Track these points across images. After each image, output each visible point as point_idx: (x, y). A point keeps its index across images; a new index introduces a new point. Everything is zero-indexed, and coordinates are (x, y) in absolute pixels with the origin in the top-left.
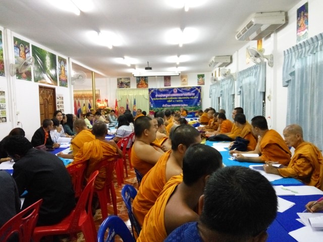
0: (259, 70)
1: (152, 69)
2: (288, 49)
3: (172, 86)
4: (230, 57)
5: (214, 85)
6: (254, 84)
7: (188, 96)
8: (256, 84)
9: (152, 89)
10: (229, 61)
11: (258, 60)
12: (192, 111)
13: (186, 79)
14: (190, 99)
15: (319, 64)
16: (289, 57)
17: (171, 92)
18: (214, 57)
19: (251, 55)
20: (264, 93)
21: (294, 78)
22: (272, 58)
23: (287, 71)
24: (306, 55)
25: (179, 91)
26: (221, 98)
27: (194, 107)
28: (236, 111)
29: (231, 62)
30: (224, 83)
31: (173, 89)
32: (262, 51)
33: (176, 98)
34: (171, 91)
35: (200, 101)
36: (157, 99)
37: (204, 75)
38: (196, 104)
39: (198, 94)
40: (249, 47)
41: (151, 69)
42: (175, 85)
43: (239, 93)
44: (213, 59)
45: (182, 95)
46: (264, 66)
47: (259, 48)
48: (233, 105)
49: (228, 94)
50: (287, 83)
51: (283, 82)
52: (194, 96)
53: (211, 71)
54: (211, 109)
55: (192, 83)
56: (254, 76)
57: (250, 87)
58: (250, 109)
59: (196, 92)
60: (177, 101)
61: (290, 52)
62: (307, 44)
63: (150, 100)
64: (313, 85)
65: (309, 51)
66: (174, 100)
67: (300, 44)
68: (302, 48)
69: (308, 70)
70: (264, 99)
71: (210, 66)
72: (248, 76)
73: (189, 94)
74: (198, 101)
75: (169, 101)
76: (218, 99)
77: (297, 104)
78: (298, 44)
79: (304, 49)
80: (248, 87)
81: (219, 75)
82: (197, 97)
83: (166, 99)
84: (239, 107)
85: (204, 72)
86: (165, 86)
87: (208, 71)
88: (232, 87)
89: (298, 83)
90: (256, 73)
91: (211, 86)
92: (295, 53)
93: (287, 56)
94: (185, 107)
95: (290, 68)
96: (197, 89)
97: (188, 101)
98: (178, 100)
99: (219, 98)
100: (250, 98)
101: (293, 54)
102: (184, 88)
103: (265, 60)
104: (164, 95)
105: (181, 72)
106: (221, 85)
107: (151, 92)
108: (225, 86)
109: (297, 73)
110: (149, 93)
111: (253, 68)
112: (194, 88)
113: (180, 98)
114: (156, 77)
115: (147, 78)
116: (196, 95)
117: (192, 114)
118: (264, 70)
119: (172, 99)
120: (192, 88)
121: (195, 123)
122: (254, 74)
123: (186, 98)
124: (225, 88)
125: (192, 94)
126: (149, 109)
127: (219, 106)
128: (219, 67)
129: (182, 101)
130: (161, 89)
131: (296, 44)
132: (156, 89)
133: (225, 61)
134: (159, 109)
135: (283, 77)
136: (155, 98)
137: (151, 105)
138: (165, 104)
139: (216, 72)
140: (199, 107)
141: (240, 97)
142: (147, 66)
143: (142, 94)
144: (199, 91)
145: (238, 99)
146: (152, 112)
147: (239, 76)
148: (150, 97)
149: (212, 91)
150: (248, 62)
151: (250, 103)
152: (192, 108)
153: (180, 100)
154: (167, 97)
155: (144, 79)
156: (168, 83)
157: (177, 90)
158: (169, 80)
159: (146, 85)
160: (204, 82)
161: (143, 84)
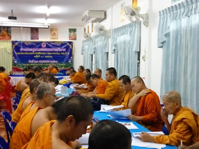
0: (134, 29)
1: (17, 19)
2: (164, 9)
3: (40, 40)
4: (104, 12)
5: (86, 41)
6: (129, 42)
7: (58, 52)
8: (131, 43)
9: (16, 42)
10: (103, 17)
11: (134, 19)
12: (63, 68)
13: (56, 33)
14: (61, 55)
15: (193, 27)
16: (164, 17)
18: (88, 11)
19: (127, 13)
20: (139, 53)
21: (169, 39)
22: (147, 18)
23: (162, 32)
24: (181, 17)
25: (49, 45)
26: (94, 55)
27: (65, 64)
29: (105, 18)
30: (98, 39)
31: (41, 42)
32: (138, 9)
33: (44, 53)
34: (39, 45)
35: (71, 58)
36: (22, 53)
37: (76, 29)
38: (68, 61)
39: (69, 50)
40: (124, 3)
41: (15, 18)
42: (43, 38)
43: (113, 52)
44: (86, 13)
45: (51, 50)
46: (139, 25)
47: (134, 6)
48: (107, 64)
49: (102, 52)
50: (162, 44)
51: (158, 43)
52: (64, 52)
53: (83, 26)
55: (63, 37)
56: (128, 35)
57: (125, 46)
58: (125, 68)
59: (67, 48)
60: (46, 57)
61: (165, 13)
62: (182, 6)
63: (14, 55)
64: (187, 47)
65: (184, 13)
67: (175, 6)
68: (177, 10)
69: (182, 32)
70: (139, 59)
71: (83, 20)
72: (123, 34)
73: (59, 49)
74: (70, 57)
75: (37, 56)
76: (90, 56)
78: (173, 5)
79: (179, 11)
80: (123, 45)
81: (92, 31)
82: (68, 54)
83: (32, 54)
86: (32, 39)
87: (81, 26)
88: (106, 44)
89: (173, 45)
91: (83, 42)
92: (170, 14)
93: (162, 16)
94: (55, 63)
95: (165, 29)
96: (68, 44)
97: (59, 58)
98: (47, 55)
99: (92, 55)
100: (125, 57)
101: (169, 14)
102: (54, 42)
103: (141, 19)
104: (31, 50)
105: (51, 24)
106: (95, 41)
107: (14, 45)
108: (99, 43)
109: (171, 35)
110: (12, 47)
111: (128, 26)
112: (65, 43)
113: (49, 53)
114: (21, 28)
115: (9, 29)
116: (67, 51)
117: (62, 71)
118: (139, 29)
119: (40, 54)
120: (63, 43)
121: (67, 83)
122: (129, 32)
123: (56, 54)
124: (99, 45)
125: (62, 49)
126: (13, 65)
127: (92, 64)
128: (92, 22)
129: (52, 57)
130: (27, 42)
131: (171, 5)
132: (21, 42)
133: (99, 17)
134: (24, 65)
135: (158, 38)
136: (20, 52)
137: (14, 60)
138: (31, 60)
139: (88, 27)
140: (70, 64)
141: (115, 56)
142: (11, 15)
143: (3, 47)
144: (71, 47)
145: (112, 57)
146: (15, 69)
147: (114, 33)
148: (13, 51)
149: (84, 47)
150: (123, 19)
151: (125, 63)
152: (62, 65)
153: (49, 55)
154: (33, 51)
155: (6, 30)
156: (36, 36)
157: (45, 44)
158: (36, 33)
159: (8, 37)
160: (76, 37)
161: (5, 36)
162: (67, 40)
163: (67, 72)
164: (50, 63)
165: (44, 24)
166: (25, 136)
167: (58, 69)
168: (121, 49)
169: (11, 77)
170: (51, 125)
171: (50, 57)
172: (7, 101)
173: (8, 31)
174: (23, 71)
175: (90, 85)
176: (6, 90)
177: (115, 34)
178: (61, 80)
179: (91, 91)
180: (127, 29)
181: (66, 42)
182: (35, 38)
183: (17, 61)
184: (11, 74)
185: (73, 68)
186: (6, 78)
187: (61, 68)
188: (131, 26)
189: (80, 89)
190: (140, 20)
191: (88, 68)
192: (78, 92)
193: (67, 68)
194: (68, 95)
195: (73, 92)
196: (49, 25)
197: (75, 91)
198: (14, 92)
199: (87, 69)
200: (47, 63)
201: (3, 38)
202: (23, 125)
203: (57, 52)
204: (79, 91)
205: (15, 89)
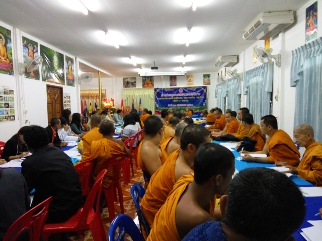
0: (266, 70)
1: (158, 68)
2: (297, 48)
4: (236, 57)
5: (220, 85)
6: (261, 83)
7: (194, 96)
8: (263, 84)
9: (158, 89)
10: (236, 61)
11: (266, 60)
12: (198, 111)
13: (192, 79)
14: (196, 99)
16: (297, 56)
17: (177, 91)
18: (220, 57)
19: (258, 55)
20: (271, 94)
21: (303, 77)
22: (280, 58)
23: (295, 71)
24: (315, 55)
25: (185, 90)
26: (227, 98)
28: (241, 111)
29: (238, 62)
30: (230, 83)
31: (179, 88)
32: (270, 50)
33: (181, 98)
34: (176, 90)
35: (206, 101)
36: (163, 99)
38: (202, 104)
39: (203, 94)
40: (256, 46)
41: (157, 68)
42: (181, 85)
43: (245, 93)
44: (219, 59)
45: (187, 95)
46: (272, 66)
47: (266, 48)
48: (240, 105)
49: (235, 94)
50: (295, 84)
51: (291, 82)
52: (199, 96)
53: (217, 71)
54: (217, 109)
55: (198, 83)
56: (261, 76)
57: (257, 87)
58: (257, 109)
59: (202, 92)
60: (183, 101)
61: (298, 52)
62: (316, 43)
63: (156, 100)
65: (318, 50)
66: (180, 100)
67: (309, 44)
68: (310, 47)
69: (317, 70)
70: (271, 99)
71: (216, 65)
72: (255, 76)
73: (194, 94)
74: (204, 101)
75: (175, 101)
76: (223, 99)
77: (306, 103)
78: (307, 43)
79: (313, 49)
80: (255, 87)
81: (225, 75)
82: (203, 97)
83: (171, 98)
84: (245, 107)
85: (209, 72)
86: (171, 85)
87: (214, 71)
88: (239, 86)
89: (307, 82)
90: (263, 73)
91: (217, 86)
92: (304, 53)
93: (295, 56)
94: (191, 107)
95: (298, 68)
96: (203, 88)
97: (193, 101)
99: (225, 98)
100: (257, 98)
101: (302, 53)
102: (190, 88)
103: (273, 60)
104: (170, 95)
105: (187, 71)
106: (228, 85)
107: (156, 92)
108: (231, 86)
109: (305, 73)
111: (261, 68)
113: (186, 98)
114: (162, 77)
116: (201, 95)
117: (197, 114)
118: (271, 70)
119: (177, 99)
120: (198, 88)
122: (261, 74)
123: (192, 98)
124: (232, 88)
125: (197, 94)
126: (155, 109)
127: (225, 106)
128: (225, 67)
129: (188, 101)
130: (167, 89)
131: (304, 44)
132: (161, 88)
133: (232, 61)
135: (291, 77)
136: (161, 97)
137: (156, 104)
138: (170, 104)
139: (222, 72)
140: (204, 107)
141: (247, 97)
142: (153, 66)
143: (147, 94)
144: (205, 91)
145: (244, 99)
146: (157, 112)
147: (246, 76)
148: (156, 97)
149: (218, 91)
150: (255, 62)
151: (257, 103)
152: (197, 108)
153: (185, 99)
154: (172, 96)
155: (149, 79)
156: (174, 83)
157: (182, 90)
158: (175, 80)
159: (151, 85)
160: (210, 82)
162: (202, 85)
165: (181, 71)
168: (253, 91)
171: (186, 101)
180: (259, 70)
181: (201, 87)
183: (159, 105)
188: (263, 68)
200: (184, 107)
201: (147, 86)
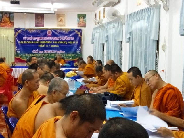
0: (152, 14)
3: (46, 27)
5: (97, 28)
6: (147, 30)
7: (66, 41)
8: (149, 30)
9: (19, 29)
10: (117, 0)
12: (71, 59)
13: (63, 19)
14: (68, 44)
17: (43, 34)
20: (158, 42)
25: (55, 33)
26: (105, 44)
27: (73, 55)
29: (119, 2)
30: (109, 27)
31: (47, 30)
33: (50, 42)
34: (44, 32)
35: (80, 47)
36: (26, 42)
37: (85, 15)
38: (76, 51)
39: (78, 39)
41: (18, 3)
42: (49, 25)
43: (128, 40)
45: (57, 38)
46: (158, 9)
49: (115, 40)
51: (180, 30)
52: (72, 41)
53: (94, 11)
55: (71, 24)
56: (146, 21)
58: (141, 60)
59: (76, 36)
60: (52, 46)
63: (17, 44)
66: (48, 44)
70: (157, 49)
71: (93, 4)
72: (139, 20)
73: (66, 38)
74: (78, 47)
75: (41, 46)
76: (102, 46)
80: (139, 33)
81: (104, 17)
82: (77, 43)
83: (37, 42)
85: (86, 11)
86: (36, 26)
87: (91, 11)
88: (120, 31)
90: (148, 18)
91: (93, 29)
94: (61, 54)
96: (77, 32)
97: (66, 47)
98: (53, 44)
100: (141, 46)
102: (61, 30)
104: (35, 38)
105: (57, 9)
106: (107, 29)
107: (17, 33)
108: (111, 30)
110: (15, 35)
111: (146, 11)
112: (73, 30)
113: (55, 42)
114: (25, 14)
115: (12, 15)
116: (75, 39)
117: (69, 63)
118: (158, 14)
119: (45, 43)
120: (71, 30)
121: (75, 76)
122: (146, 18)
123: (63, 43)
124: (111, 33)
125: (70, 38)
126: (15, 55)
127: (103, 54)
128: (104, 7)
129: (58, 46)
130: (31, 30)
132: (24, 29)
134: (28, 55)
135: (180, 24)
136: (23, 41)
137: (17, 49)
138: (35, 50)
139: (100, 12)
140: (78, 55)
141: (130, 45)
143: (5, 36)
144: (80, 35)
145: (126, 47)
146: (18, 60)
147: (128, 19)
148: (16, 40)
149: (95, 35)
150: (140, 3)
151: (141, 53)
152: (70, 55)
153: (55, 44)
154: (38, 40)
155: (8, 16)
156: (40, 23)
157: (51, 32)
158: (42, 19)
159: (10, 24)
160: (86, 24)
161: (7, 22)
162: (75, 26)
163: (75, 64)
164: (56, 53)
165: (50, 9)
166: (28, 133)
167: (65, 59)
168: (136, 38)
169: (13, 69)
170: (55, 122)
171: (56, 46)
172: (8, 95)
173: (10, 18)
174: (27, 62)
175: (101, 79)
176: (7, 83)
177: (130, 20)
178: (68, 72)
179: (102, 85)
180: (144, 14)
181: (75, 29)
182: (40, 25)
183: (20, 51)
184: (13, 65)
185: (82, 59)
186: (8, 70)
187: (69, 59)
188: (149, 10)
189: (89, 83)
190: (160, 3)
191: (99, 59)
192: (87, 86)
193: (75, 58)
194: (76, 90)
195: (82, 86)
196: (56, 10)
197: (84, 84)
198: (16, 85)
199: (98, 61)
200: (53, 53)
201: (5, 25)
202: (26, 121)
203: (64, 40)
204: (89, 85)
205: (17, 82)
